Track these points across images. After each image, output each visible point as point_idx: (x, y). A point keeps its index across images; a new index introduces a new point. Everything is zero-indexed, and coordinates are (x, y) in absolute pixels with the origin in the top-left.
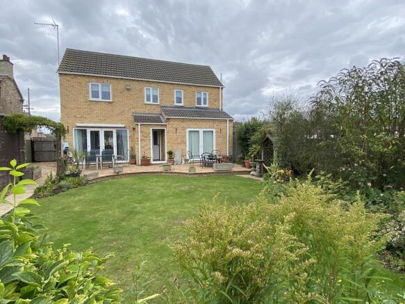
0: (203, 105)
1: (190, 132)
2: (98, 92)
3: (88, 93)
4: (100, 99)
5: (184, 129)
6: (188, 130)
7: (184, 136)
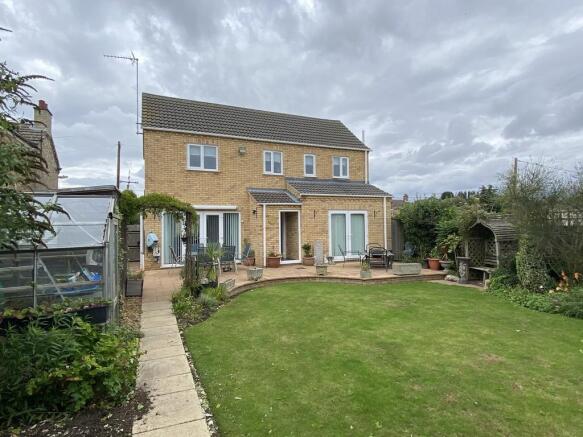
2: (199, 157)
3: (185, 159)
4: (202, 168)
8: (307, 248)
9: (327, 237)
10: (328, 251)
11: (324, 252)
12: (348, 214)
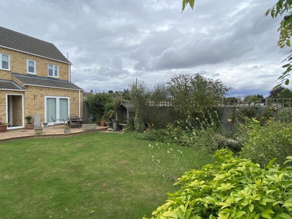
0: (54, 76)
1: (47, 99)
5: (42, 96)
6: (46, 97)
7: (43, 103)
8: (29, 119)
9: (44, 112)
10: (44, 120)
11: (41, 121)
12: (58, 98)
